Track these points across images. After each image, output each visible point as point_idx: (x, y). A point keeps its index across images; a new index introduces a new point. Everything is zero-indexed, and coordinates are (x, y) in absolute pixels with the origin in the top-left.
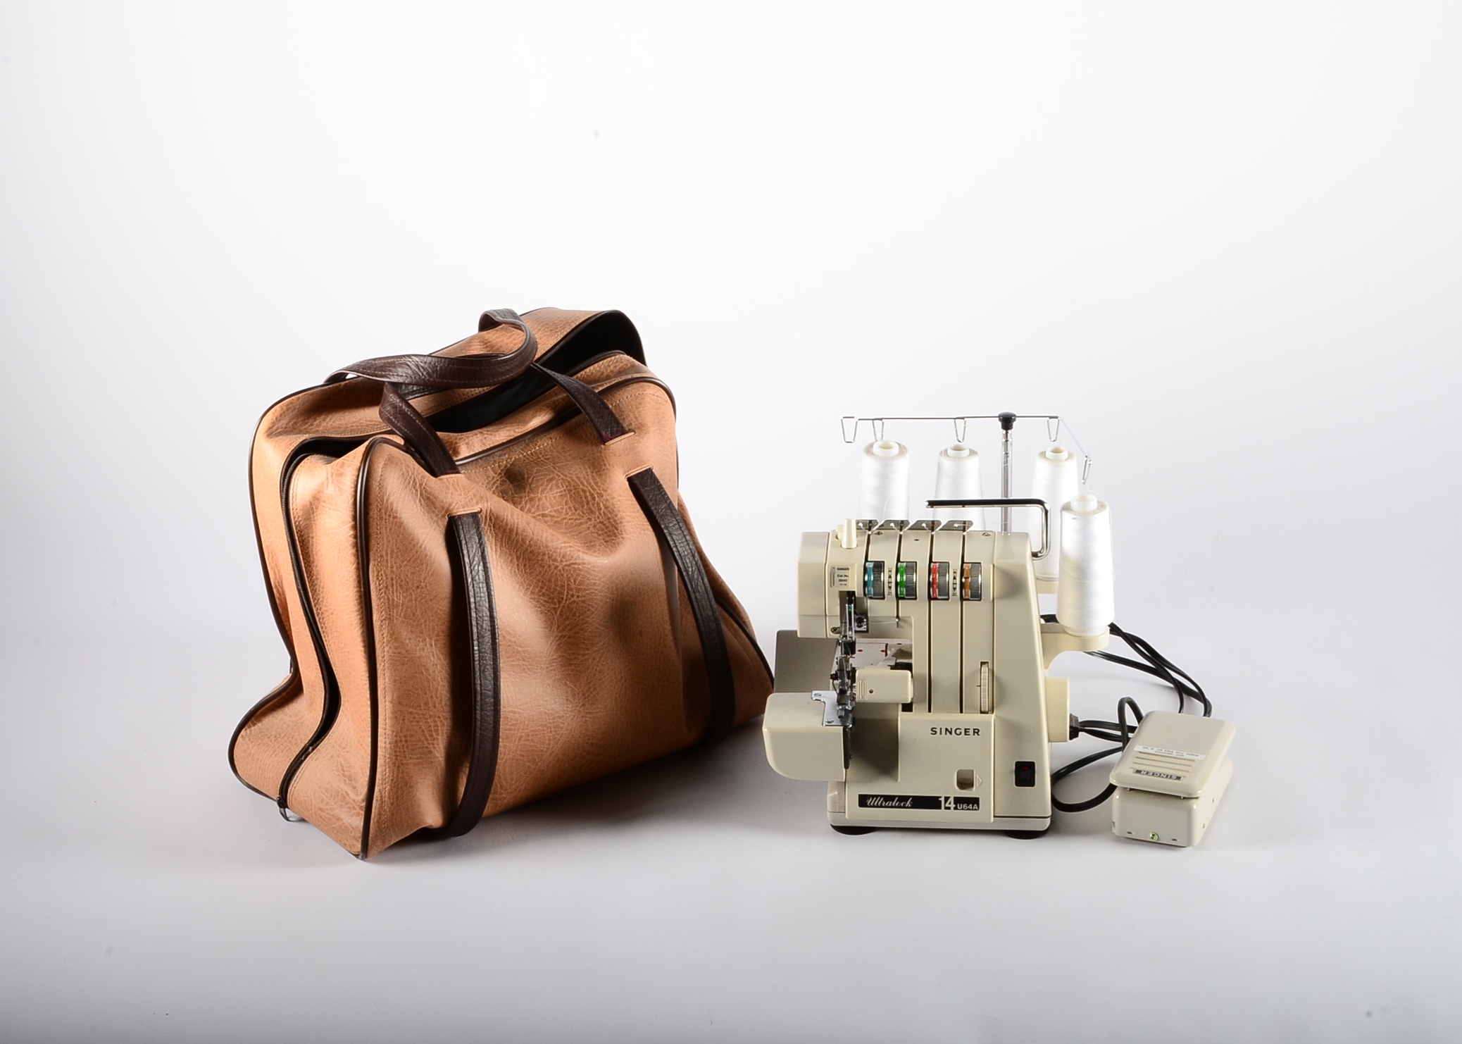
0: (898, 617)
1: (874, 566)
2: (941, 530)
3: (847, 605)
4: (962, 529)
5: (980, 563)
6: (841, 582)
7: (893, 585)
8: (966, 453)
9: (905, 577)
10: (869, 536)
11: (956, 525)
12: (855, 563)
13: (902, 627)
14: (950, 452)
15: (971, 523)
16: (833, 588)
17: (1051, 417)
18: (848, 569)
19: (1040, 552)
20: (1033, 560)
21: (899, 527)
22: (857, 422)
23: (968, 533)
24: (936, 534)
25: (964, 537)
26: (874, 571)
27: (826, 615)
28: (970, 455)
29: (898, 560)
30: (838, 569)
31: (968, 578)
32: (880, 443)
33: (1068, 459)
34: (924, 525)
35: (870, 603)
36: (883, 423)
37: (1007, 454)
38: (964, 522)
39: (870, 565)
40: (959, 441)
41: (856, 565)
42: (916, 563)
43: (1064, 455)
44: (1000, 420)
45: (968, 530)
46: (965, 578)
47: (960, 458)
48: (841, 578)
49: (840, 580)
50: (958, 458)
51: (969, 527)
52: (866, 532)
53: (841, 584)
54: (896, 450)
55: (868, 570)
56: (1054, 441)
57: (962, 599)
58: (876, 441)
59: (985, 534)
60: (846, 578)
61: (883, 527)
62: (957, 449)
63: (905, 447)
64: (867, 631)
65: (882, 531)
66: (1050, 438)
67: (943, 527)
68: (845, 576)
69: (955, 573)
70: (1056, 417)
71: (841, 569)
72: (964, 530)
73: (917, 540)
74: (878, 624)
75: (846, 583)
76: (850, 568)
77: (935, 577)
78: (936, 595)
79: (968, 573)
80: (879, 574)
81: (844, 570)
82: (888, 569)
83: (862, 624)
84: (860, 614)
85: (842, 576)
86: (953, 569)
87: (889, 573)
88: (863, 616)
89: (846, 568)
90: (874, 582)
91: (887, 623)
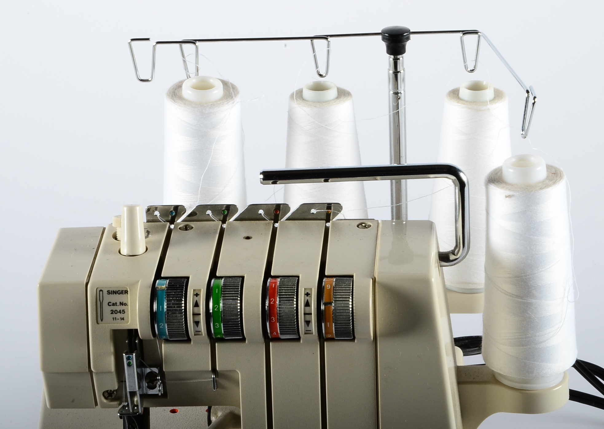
0: (214, 370)
1: (170, 287)
2: (288, 219)
3: (124, 354)
4: (324, 217)
5: (352, 277)
6: (114, 315)
7: (202, 319)
8: (332, 94)
9: (221, 305)
10: (170, 232)
11: (313, 211)
12: (139, 281)
13: (223, 387)
14: (308, 94)
15: (338, 207)
16: (102, 325)
17: (465, 33)
18: (126, 292)
19: (453, 252)
20: (441, 266)
21: (222, 217)
22: (154, 46)
23: (333, 224)
24: (280, 225)
25: (327, 230)
26: (168, 296)
27: (91, 372)
28: (338, 98)
29: (213, 274)
30: (109, 292)
31: (331, 303)
32: (193, 81)
33: (494, 99)
34: (261, 212)
35: (165, 349)
36: (197, 47)
37: (396, 93)
38: (329, 206)
39: (162, 285)
40: (321, 76)
41: (140, 282)
42: (243, 277)
43: (489, 94)
44: (384, 39)
45: (334, 220)
46: (325, 304)
47: (320, 103)
48: (114, 308)
49: (113, 312)
50: (319, 102)
51: (335, 215)
52: (165, 226)
53: (114, 319)
54: (218, 92)
55: (159, 293)
56: (472, 71)
57: (322, 339)
58: (188, 77)
59: (363, 225)
60: (122, 308)
61: (195, 218)
62: (319, 88)
63: (234, 87)
64: (165, 395)
65: (192, 224)
66: (466, 67)
67: (294, 213)
68: (121, 304)
69: (307, 294)
70: (475, 32)
71: (115, 292)
72: (328, 220)
73: (248, 238)
74: (183, 382)
75: (122, 315)
76: (129, 290)
77: (275, 302)
78: (277, 333)
79: (330, 295)
80: (177, 300)
81: (119, 293)
82: (194, 290)
83: (155, 383)
84: (151, 366)
85: (116, 303)
86: (305, 289)
87: (196, 298)
88: (156, 370)
89: (123, 291)
90: (168, 313)
91: (196, 381)
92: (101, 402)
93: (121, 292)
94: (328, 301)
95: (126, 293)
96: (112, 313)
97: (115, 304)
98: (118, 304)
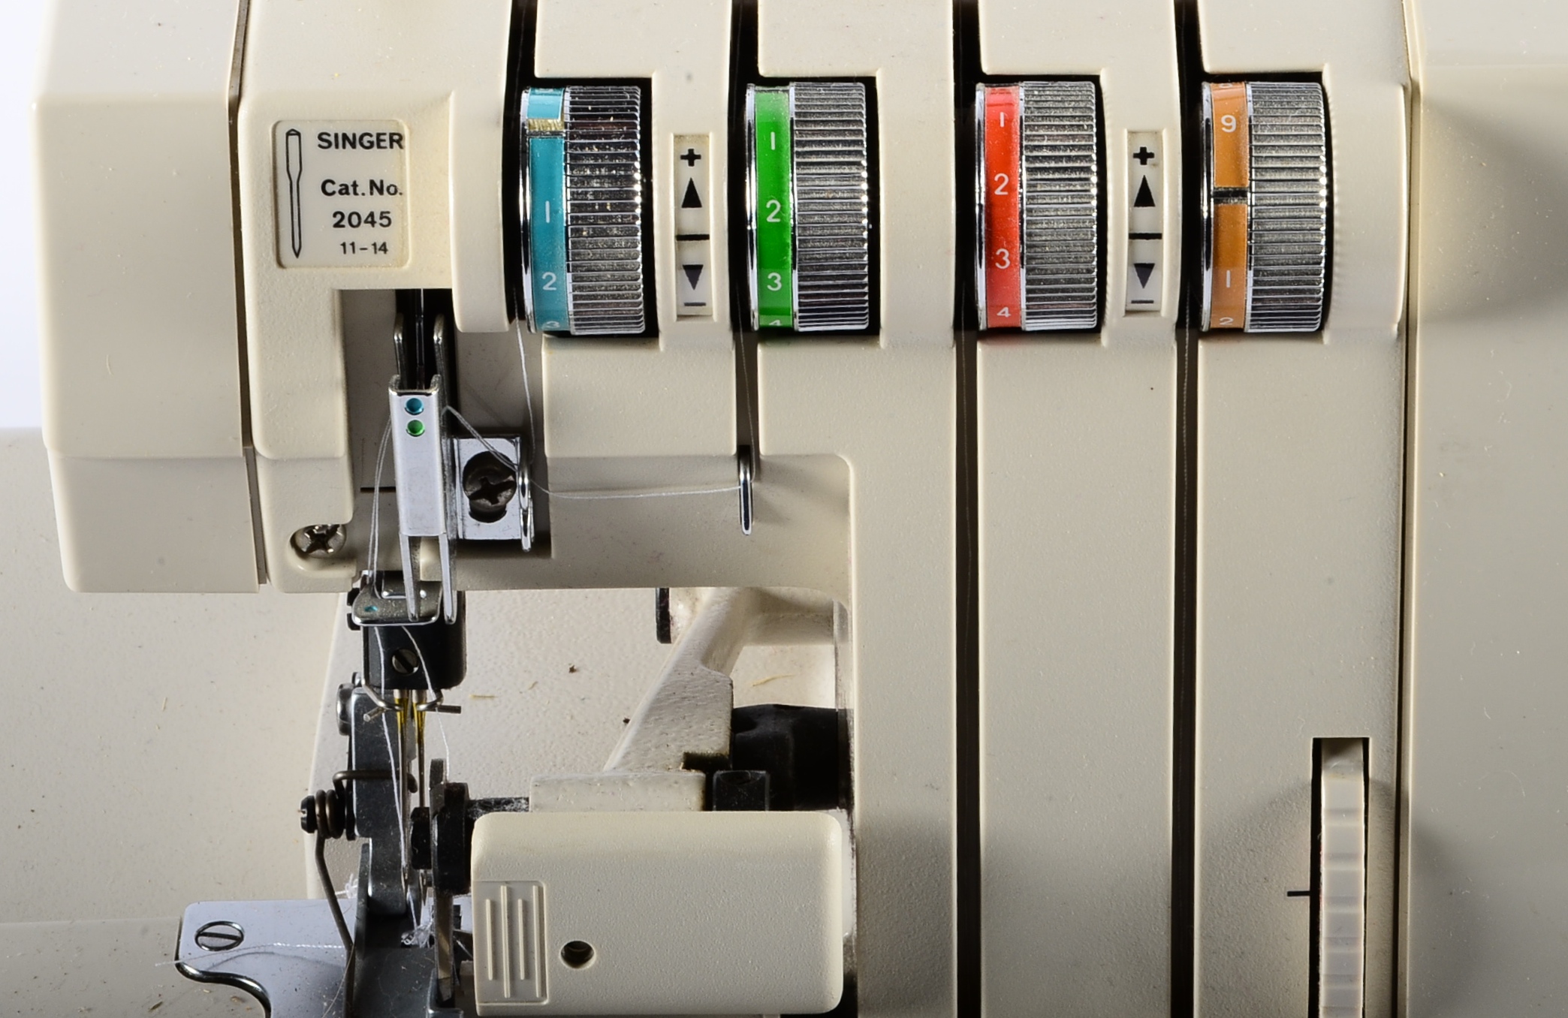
0: (747, 452)
1: (579, 122)
3: (394, 393)
5: (1316, 77)
6: (347, 234)
7: (715, 256)
12: (448, 95)
13: (776, 517)
16: (297, 271)
18: (396, 140)
26: (575, 160)
27: (251, 457)
29: (744, 67)
30: (325, 141)
31: (1241, 192)
35: (554, 368)
39: (548, 111)
41: (452, 99)
42: (870, 83)
46: (1219, 196)
48: (347, 204)
53: (348, 247)
55: (538, 148)
57: (1191, 331)
60: (377, 203)
68: (377, 187)
69: (1143, 155)
71: (349, 141)
74: (615, 496)
75: (377, 234)
76: (406, 134)
77: (1010, 188)
78: (1015, 310)
79: (1237, 159)
80: (614, 179)
81: (368, 145)
82: (679, 138)
83: (502, 499)
84: (487, 432)
85: (355, 185)
86: (1132, 133)
87: (689, 172)
88: (507, 449)
89: (384, 134)
90: (577, 232)
91: (673, 492)
92: (285, 569)
93: (374, 139)
94: (1231, 185)
95: (395, 145)
96: (337, 225)
97: (351, 190)
98: (364, 187)
